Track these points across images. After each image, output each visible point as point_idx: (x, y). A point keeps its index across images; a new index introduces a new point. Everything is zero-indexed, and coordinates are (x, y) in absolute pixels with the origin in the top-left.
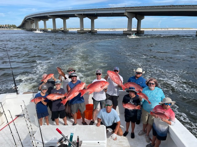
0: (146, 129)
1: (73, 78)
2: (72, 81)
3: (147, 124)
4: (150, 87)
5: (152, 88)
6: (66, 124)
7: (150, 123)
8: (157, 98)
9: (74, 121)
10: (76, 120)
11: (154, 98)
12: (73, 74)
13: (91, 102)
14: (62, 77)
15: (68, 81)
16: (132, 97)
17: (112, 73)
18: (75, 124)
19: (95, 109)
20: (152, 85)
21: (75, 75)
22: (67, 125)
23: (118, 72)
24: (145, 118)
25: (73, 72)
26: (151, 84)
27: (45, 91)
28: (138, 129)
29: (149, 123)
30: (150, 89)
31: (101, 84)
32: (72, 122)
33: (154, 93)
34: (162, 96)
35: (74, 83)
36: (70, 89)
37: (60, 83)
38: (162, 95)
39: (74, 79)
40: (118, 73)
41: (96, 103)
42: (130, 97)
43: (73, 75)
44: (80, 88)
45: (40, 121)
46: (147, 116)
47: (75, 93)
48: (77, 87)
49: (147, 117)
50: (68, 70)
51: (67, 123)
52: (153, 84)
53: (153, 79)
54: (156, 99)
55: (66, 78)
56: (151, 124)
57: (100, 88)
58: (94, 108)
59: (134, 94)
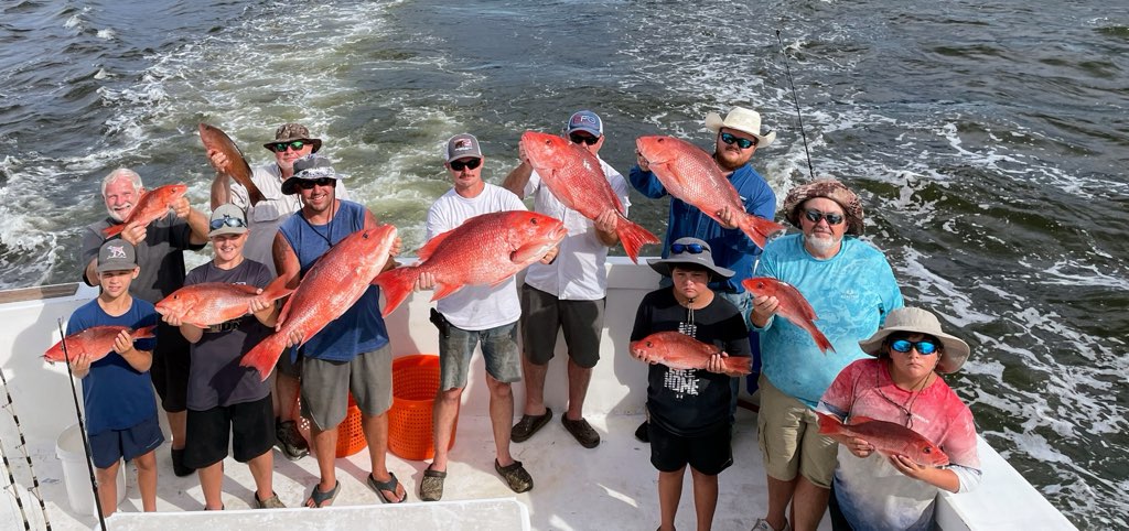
0: (787, 515)
1: (309, 192)
2: (307, 213)
3: (797, 479)
4: (814, 239)
5: (827, 242)
6: (266, 498)
7: (813, 470)
8: (855, 312)
9: (318, 474)
10: (328, 466)
11: (835, 311)
12: (311, 163)
13: (427, 342)
14: (234, 186)
15: (275, 212)
16: (693, 307)
17: (549, 151)
18: (327, 490)
19: (452, 390)
20: (824, 223)
21: (323, 171)
22: (278, 504)
23: (600, 144)
24: (784, 444)
25: (308, 149)
26: (819, 216)
27: (116, 279)
28: (737, 515)
29: (806, 470)
30: (813, 253)
31: (512, 232)
32: (305, 478)
33: (833, 280)
34: (886, 296)
35: (320, 221)
36: (294, 267)
37: (243, 230)
38: (885, 289)
39: (319, 198)
40: (595, 148)
41: (458, 347)
42: (675, 303)
43: (313, 173)
44: (362, 260)
45: (102, 480)
46: (790, 425)
47: (336, 300)
48: (345, 256)
49: (792, 435)
50: (273, 139)
51: (275, 488)
52: (831, 219)
53: (833, 188)
54: (847, 315)
55: (256, 196)
56: (823, 480)
57: (505, 259)
58: (449, 384)
59: (703, 286)
